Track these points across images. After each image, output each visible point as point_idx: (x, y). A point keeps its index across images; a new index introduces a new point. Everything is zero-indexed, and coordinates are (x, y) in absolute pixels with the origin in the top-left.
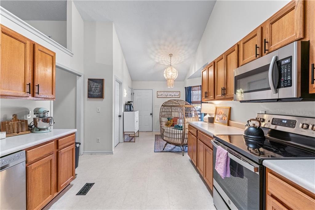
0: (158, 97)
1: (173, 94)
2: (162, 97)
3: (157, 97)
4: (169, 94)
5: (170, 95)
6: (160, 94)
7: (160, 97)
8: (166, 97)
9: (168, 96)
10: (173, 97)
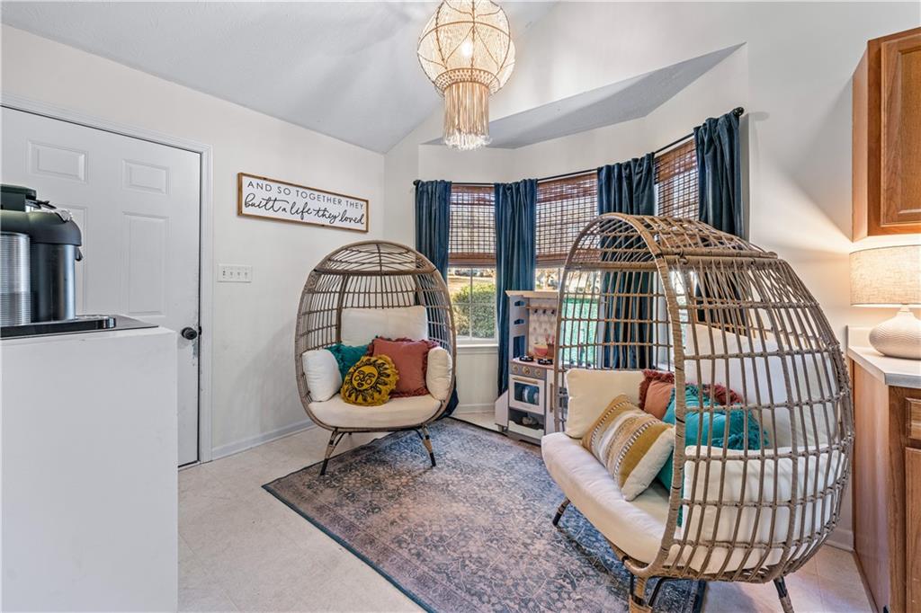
0: (245, 210)
1: (334, 209)
2: (270, 214)
3: (240, 213)
4: (314, 205)
5: (322, 212)
6: (261, 195)
7: (262, 212)
8: (297, 218)
9: (307, 218)
10: (337, 223)
